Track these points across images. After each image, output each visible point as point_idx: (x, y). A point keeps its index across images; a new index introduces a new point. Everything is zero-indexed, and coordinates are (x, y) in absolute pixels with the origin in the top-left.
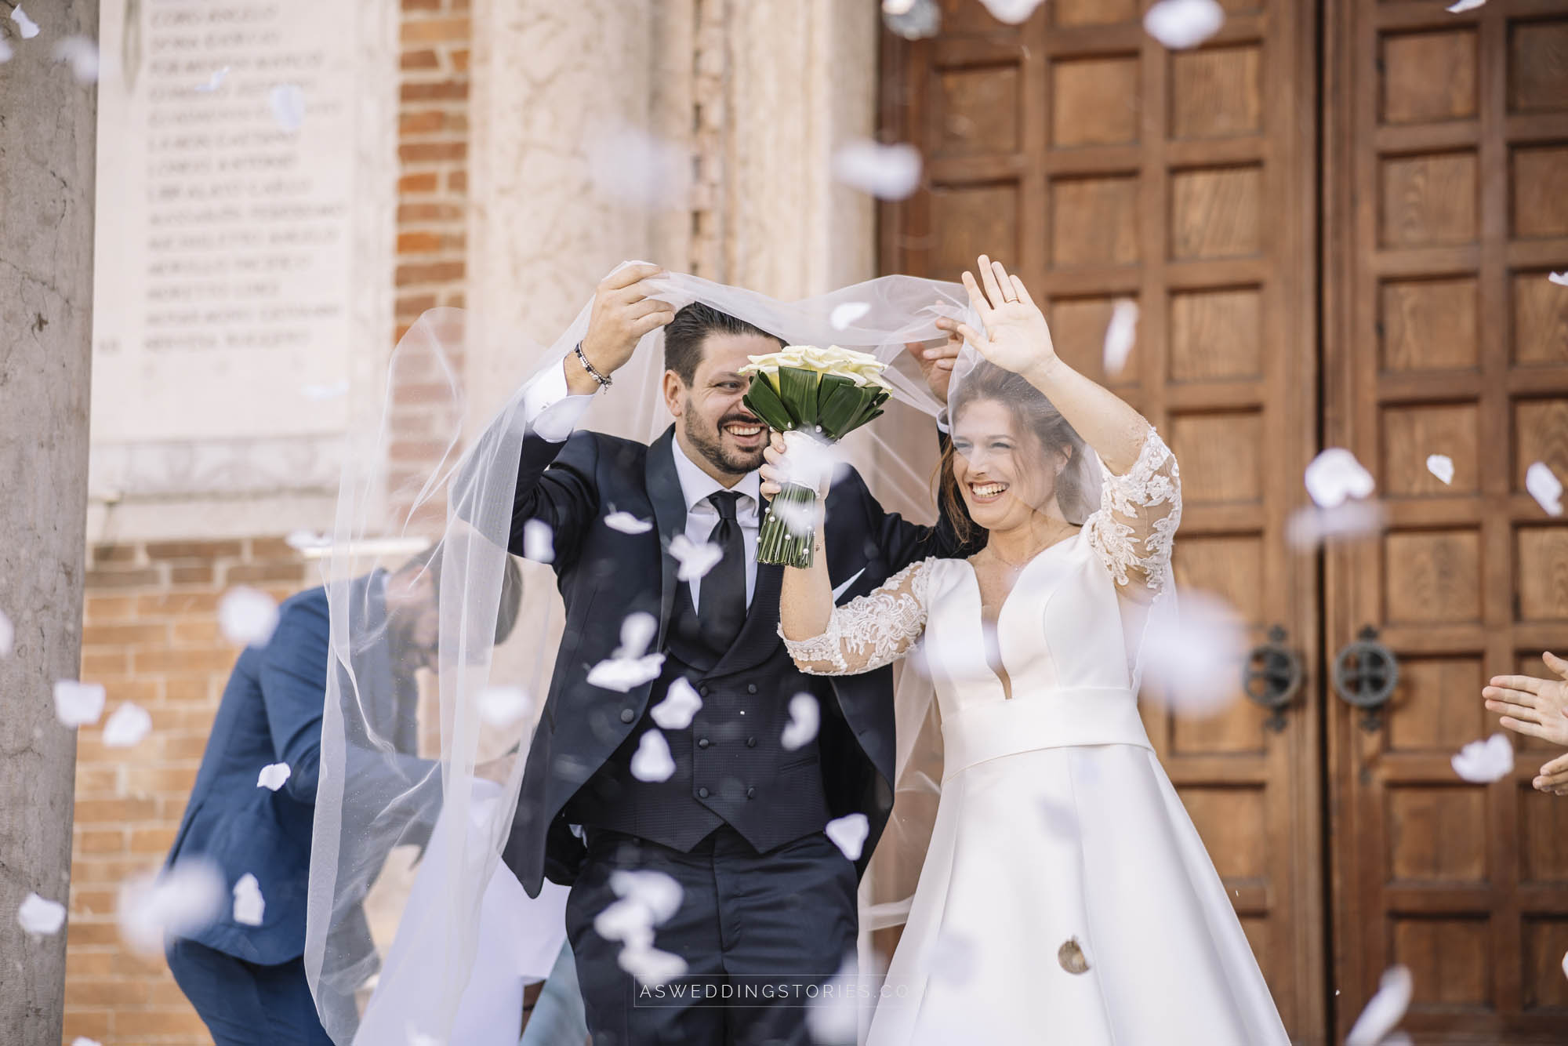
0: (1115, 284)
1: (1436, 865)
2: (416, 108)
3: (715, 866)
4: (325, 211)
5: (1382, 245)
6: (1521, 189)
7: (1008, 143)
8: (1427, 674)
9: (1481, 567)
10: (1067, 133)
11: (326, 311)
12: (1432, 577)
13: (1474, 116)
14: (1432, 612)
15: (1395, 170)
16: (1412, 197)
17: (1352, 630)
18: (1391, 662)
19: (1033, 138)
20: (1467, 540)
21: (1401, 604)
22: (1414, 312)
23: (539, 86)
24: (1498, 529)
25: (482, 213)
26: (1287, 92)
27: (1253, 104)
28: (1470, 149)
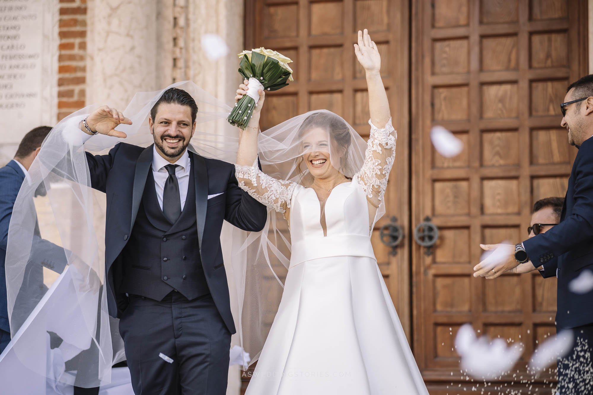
0: (334, 88)
1: (452, 305)
2: (66, 17)
3: (172, 306)
4: (30, 57)
5: (433, 73)
6: (485, 53)
7: (294, 34)
8: (448, 234)
9: (469, 195)
10: (315, 31)
11: (30, 95)
12: (451, 198)
13: (467, 25)
14: (451, 211)
15: (438, 45)
16: (444, 55)
17: (422, 218)
18: (436, 230)
19: (303, 32)
20: (464, 184)
21: (439, 208)
22: (445, 98)
23: (114, 10)
24: (475, 181)
25: (92, 58)
26: (398, 16)
27: (386, 20)
28: (466, 38)
